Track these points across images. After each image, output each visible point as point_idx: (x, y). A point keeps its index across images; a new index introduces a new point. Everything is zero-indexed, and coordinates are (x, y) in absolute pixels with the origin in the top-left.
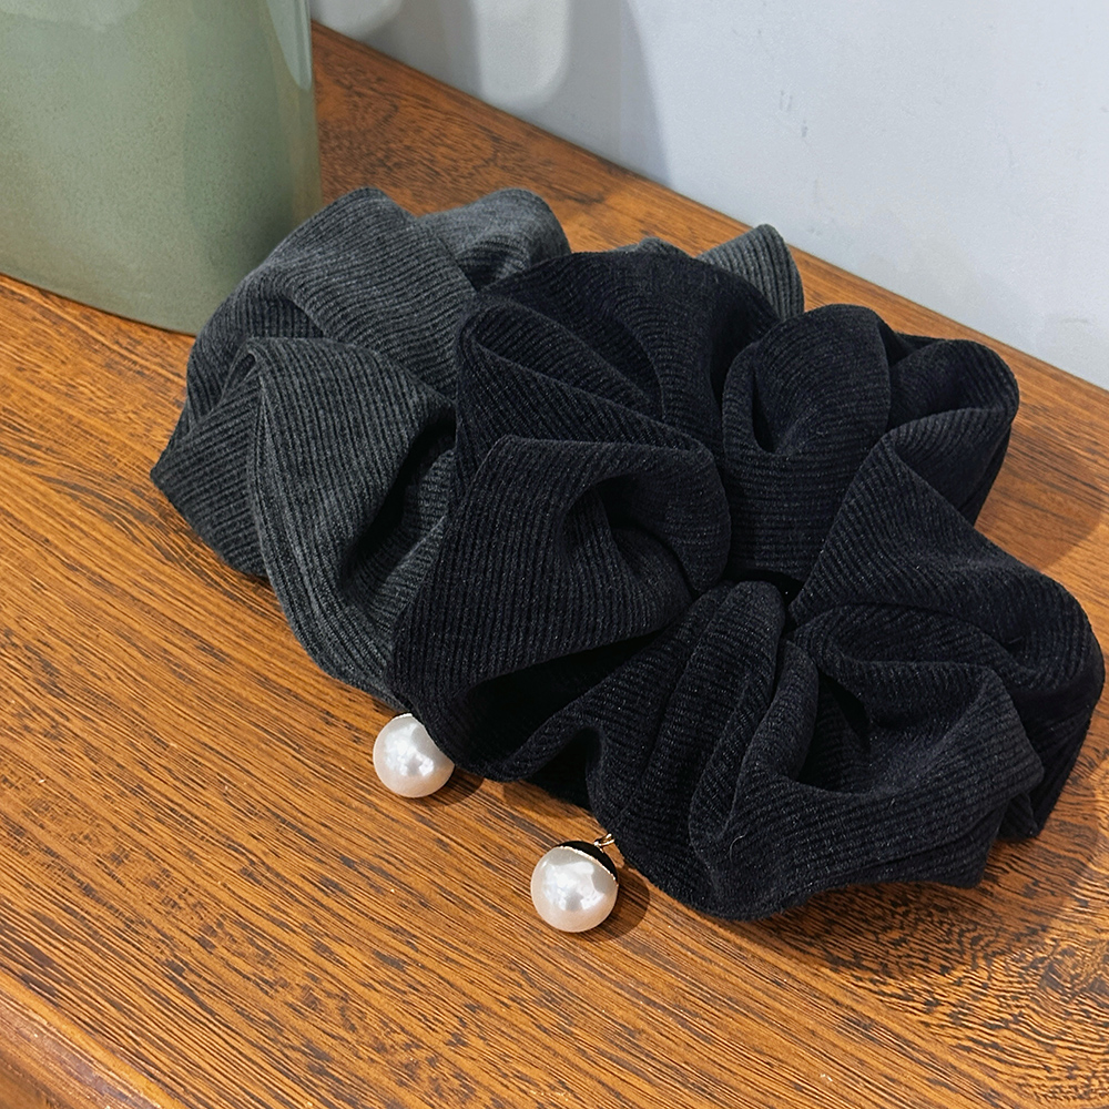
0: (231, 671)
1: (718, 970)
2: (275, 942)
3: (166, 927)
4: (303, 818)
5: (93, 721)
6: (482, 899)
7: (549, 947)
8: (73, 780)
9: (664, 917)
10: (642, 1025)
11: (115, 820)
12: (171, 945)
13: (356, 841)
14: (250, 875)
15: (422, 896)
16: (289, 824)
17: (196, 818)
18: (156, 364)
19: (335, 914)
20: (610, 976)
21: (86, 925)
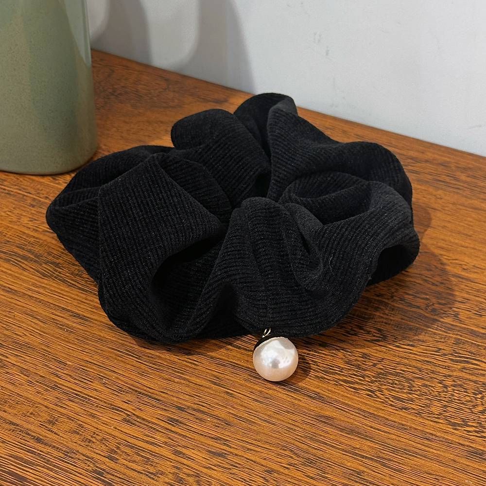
0: (92, 325)
1: (394, 437)
2: (151, 453)
3: (88, 453)
4: (150, 390)
5: (21, 357)
6: (258, 418)
7: (301, 436)
8: (17, 386)
9: (357, 415)
10: (362, 468)
11: (45, 403)
12: (93, 462)
13: (182, 397)
14: (128, 421)
15: (225, 420)
16: (143, 394)
17: (91, 397)
18: (16, 189)
19: (180, 435)
20: (338, 447)
21: (42, 458)
